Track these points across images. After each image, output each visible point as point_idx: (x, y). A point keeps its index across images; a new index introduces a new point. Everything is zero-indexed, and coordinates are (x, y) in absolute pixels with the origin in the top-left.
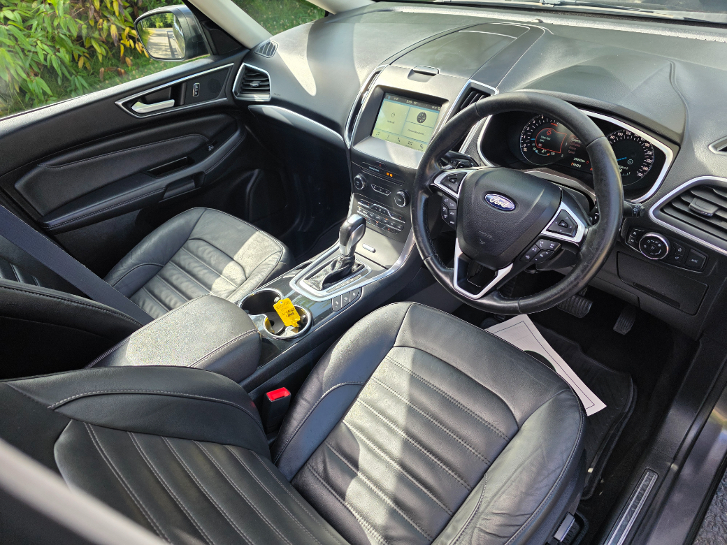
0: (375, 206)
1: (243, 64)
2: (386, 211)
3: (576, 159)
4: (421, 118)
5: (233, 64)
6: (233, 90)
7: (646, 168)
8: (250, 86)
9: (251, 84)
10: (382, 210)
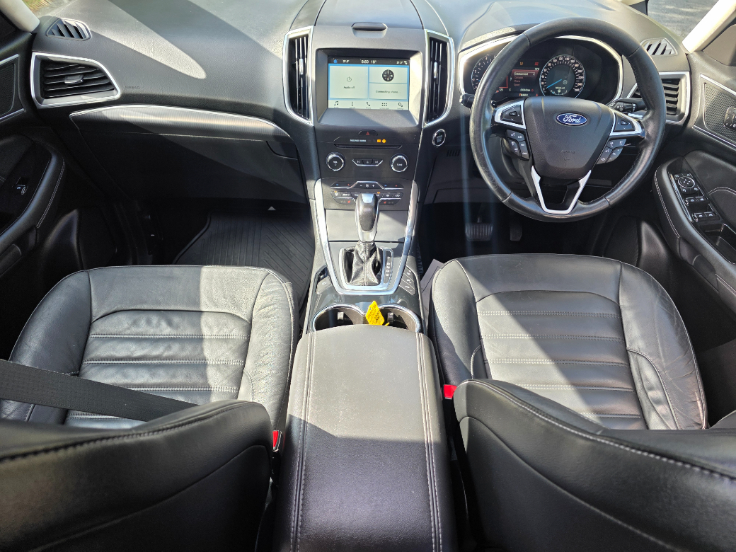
0: (359, 184)
1: (34, 54)
2: (375, 184)
3: (522, 90)
4: (388, 76)
5: (17, 56)
6: (33, 94)
7: (580, 84)
8: (64, 84)
9: (66, 82)
10: (370, 184)
